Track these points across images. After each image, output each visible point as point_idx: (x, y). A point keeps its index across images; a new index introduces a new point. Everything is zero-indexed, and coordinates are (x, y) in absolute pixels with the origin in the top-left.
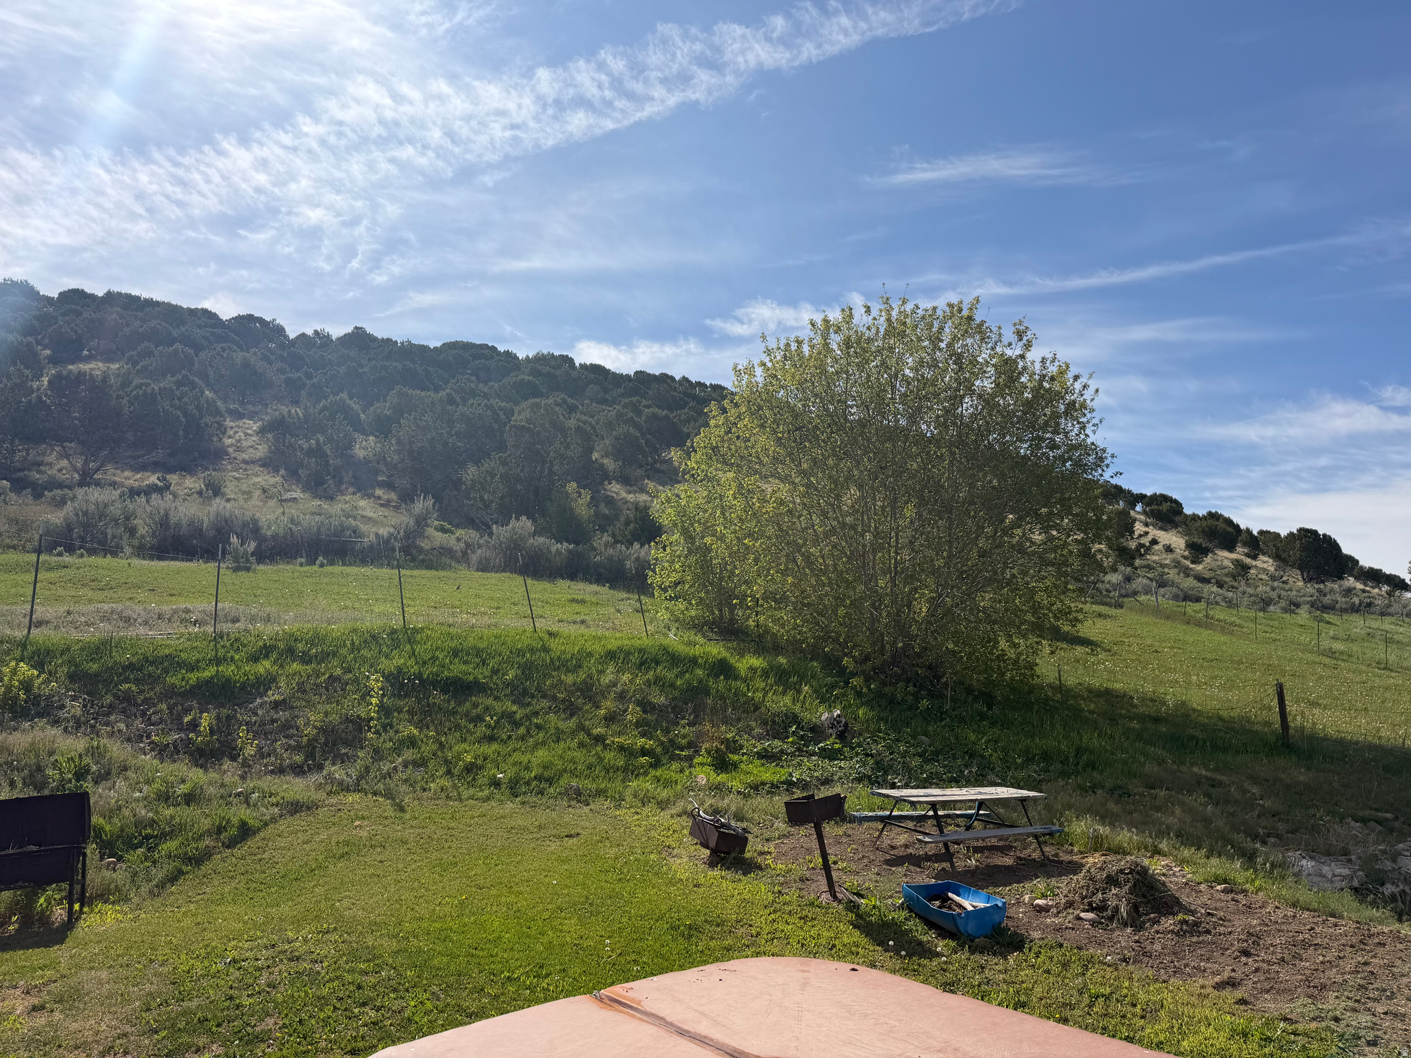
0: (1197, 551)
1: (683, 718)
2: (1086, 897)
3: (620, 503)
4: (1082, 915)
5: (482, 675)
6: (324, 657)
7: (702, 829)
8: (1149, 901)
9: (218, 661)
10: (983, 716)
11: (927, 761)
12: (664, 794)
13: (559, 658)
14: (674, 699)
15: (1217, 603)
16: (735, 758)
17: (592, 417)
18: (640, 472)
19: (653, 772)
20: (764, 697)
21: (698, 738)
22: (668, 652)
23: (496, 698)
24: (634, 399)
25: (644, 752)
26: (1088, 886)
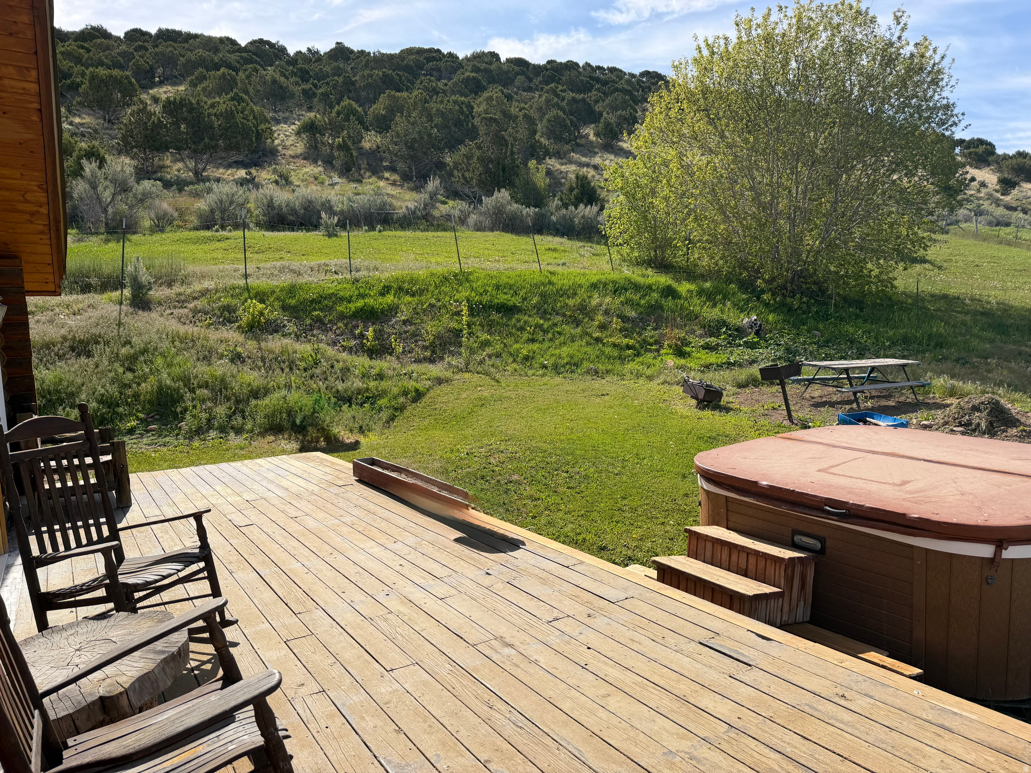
0: (1007, 185)
1: (649, 325)
2: (957, 418)
3: (556, 173)
4: (955, 429)
5: (516, 301)
6: (421, 292)
7: (692, 388)
8: (1000, 420)
9: (362, 296)
10: (857, 317)
11: (820, 347)
12: (649, 372)
13: (561, 289)
14: (641, 313)
15: (1023, 226)
16: (688, 349)
17: (526, 104)
18: (567, 147)
19: (637, 359)
20: (701, 309)
21: (660, 338)
22: (631, 282)
23: (530, 316)
24: (552, 85)
25: (629, 347)
26: (959, 412)
